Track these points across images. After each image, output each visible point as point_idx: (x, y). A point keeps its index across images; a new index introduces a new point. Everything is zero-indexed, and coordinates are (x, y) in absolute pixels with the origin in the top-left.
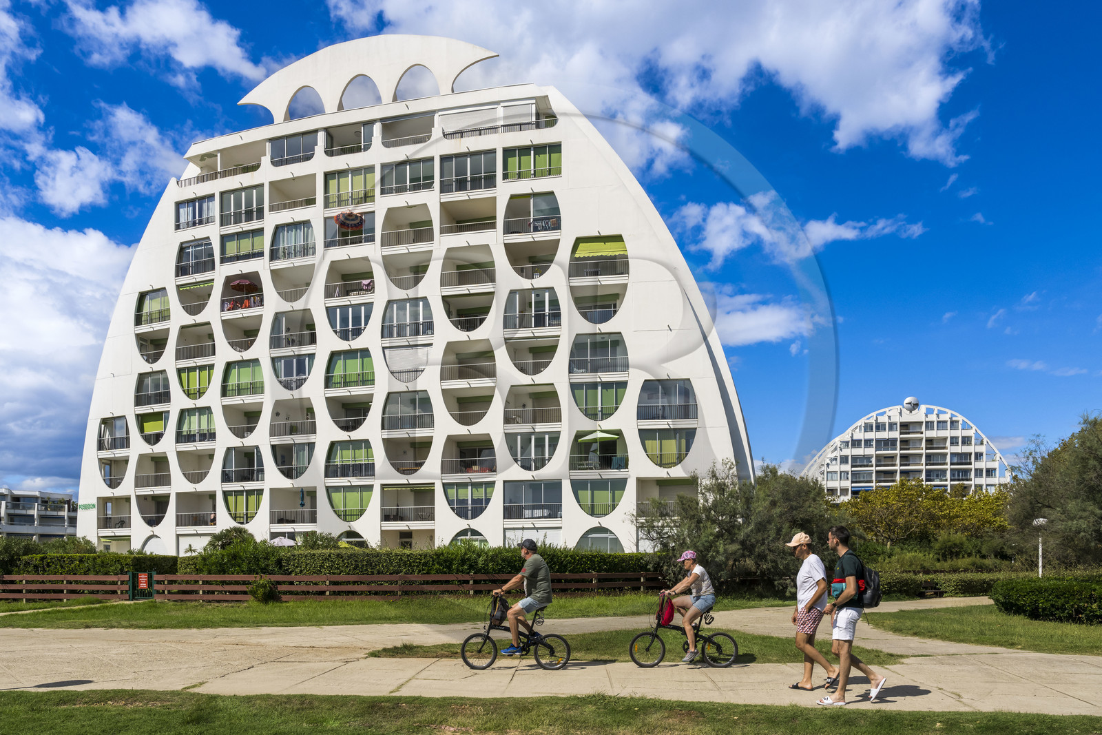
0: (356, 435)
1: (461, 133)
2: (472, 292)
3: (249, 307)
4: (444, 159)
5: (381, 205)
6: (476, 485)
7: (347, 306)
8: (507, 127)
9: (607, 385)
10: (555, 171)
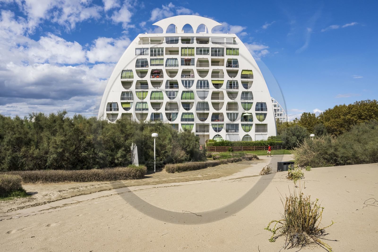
0: (189, 111)
1: (216, 43)
2: (219, 80)
3: (159, 78)
4: (212, 48)
5: (197, 57)
6: (219, 124)
7: (187, 80)
8: (227, 43)
9: (248, 103)
10: (237, 54)
